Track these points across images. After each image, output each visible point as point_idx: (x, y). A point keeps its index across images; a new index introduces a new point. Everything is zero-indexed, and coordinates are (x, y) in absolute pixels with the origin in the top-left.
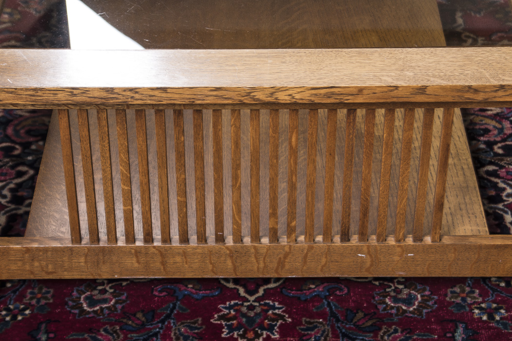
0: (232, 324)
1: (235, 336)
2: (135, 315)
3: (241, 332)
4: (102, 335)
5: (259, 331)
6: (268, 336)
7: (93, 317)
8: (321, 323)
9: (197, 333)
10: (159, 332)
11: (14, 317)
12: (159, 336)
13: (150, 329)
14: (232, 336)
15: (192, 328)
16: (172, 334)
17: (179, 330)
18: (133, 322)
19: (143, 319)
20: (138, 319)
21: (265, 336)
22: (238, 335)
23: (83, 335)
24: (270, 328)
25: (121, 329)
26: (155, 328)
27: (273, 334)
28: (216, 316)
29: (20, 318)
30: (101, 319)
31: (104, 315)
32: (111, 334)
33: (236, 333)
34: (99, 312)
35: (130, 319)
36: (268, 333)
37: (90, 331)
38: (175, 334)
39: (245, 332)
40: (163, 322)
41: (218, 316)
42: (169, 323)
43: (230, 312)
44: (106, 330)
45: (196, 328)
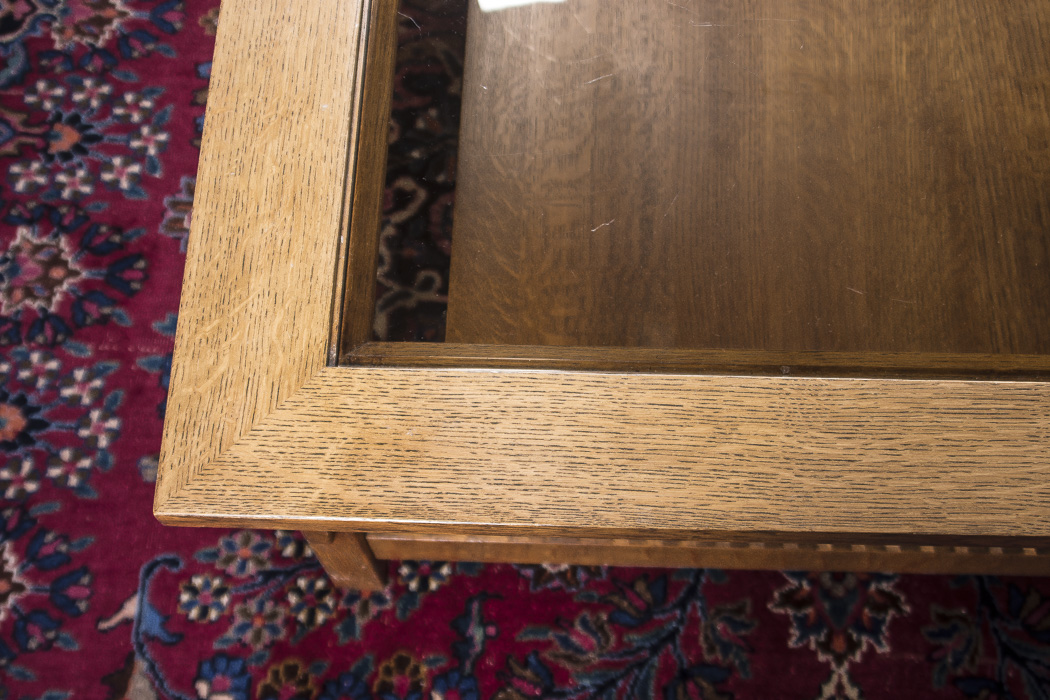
0: (806, 616)
1: (813, 646)
2: (632, 586)
3: (822, 638)
4: (578, 635)
5: (855, 636)
6: (871, 648)
7: (560, 589)
8: (962, 618)
9: (744, 638)
10: (676, 630)
11: (424, 584)
12: (678, 641)
13: (660, 622)
14: (807, 647)
15: (736, 625)
16: (701, 639)
17: (714, 629)
18: (630, 604)
19: (648, 597)
20: (639, 596)
21: (864, 648)
22: (819, 644)
23: (546, 633)
24: (874, 631)
25: (611, 620)
26: (669, 620)
27: (879, 643)
28: (776, 595)
29: (433, 585)
30: (572, 594)
31: (577, 583)
32: (594, 634)
33: (812, 638)
34: (569, 575)
35: (624, 597)
36: (871, 641)
37: (555, 622)
38: (706, 638)
39: (830, 637)
40: (682, 605)
41: (782, 595)
42: (694, 608)
43: (801, 585)
44: (584, 623)
45: (744, 625)
